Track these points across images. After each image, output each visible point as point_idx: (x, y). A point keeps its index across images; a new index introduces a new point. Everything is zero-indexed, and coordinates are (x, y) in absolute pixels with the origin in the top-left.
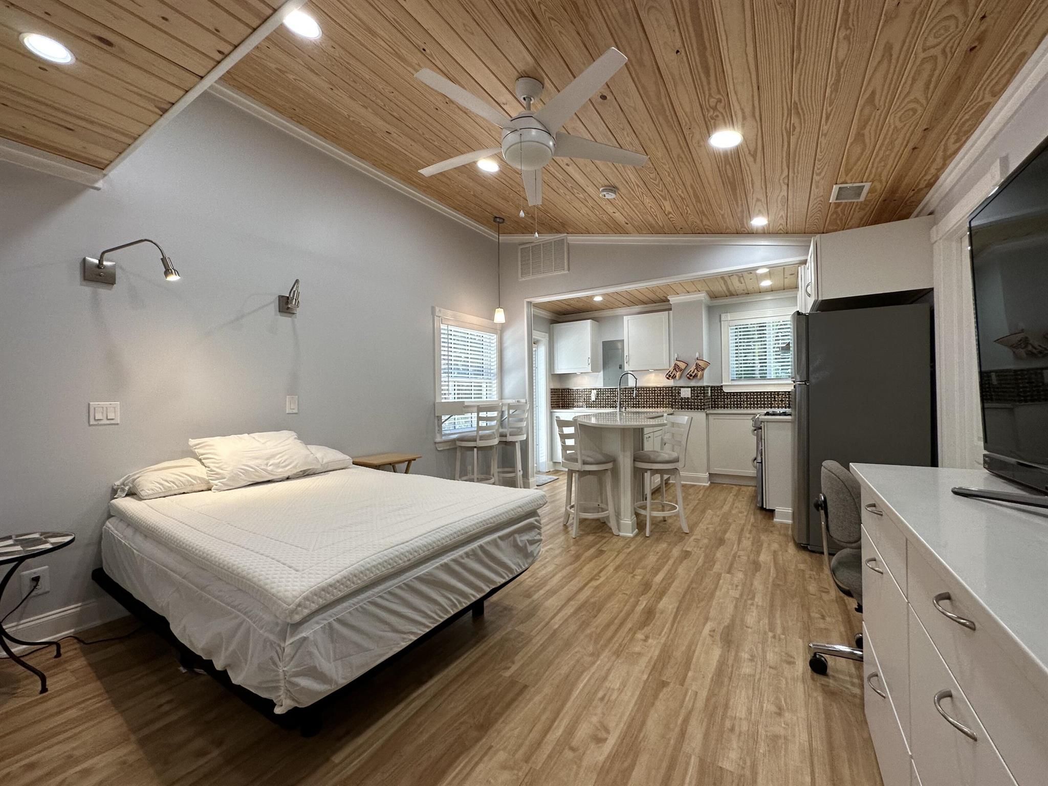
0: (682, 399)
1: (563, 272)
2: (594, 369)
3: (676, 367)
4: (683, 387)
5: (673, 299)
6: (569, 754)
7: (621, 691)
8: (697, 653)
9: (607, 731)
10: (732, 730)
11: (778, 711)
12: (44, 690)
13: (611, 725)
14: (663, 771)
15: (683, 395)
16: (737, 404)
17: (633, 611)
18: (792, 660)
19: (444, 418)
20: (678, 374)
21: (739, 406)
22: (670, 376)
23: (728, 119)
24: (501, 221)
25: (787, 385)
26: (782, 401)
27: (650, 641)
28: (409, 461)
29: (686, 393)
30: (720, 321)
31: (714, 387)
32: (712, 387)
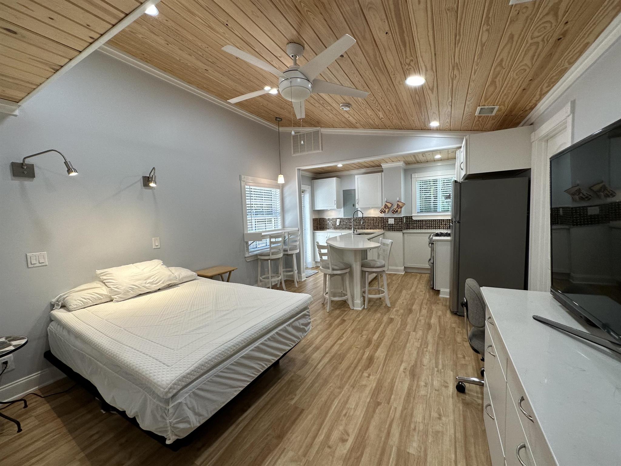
0: (389, 225)
1: (319, 151)
2: (338, 207)
3: (386, 206)
4: (389, 218)
5: (384, 166)
6: (327, 450)
7: (355, 409)
8: (396, 384)
9: (348, 435)
10: (415, 429)
11: (439, 416)
12: (20, 430)
13: (350, 431)
14: (378, 456)
15: (389, 223)
16: (420, 227)
17: (361, 358)
18: (447, 385)
19: (250, 242)
20: (387, 210)
21: (421, 228)
22: (382, 211)
23: (417, 70)
24: (280, 120)
25: (448, 216)
26: (445, 225)
27: (371, 377)
28: (230, 272)
29: (391, 221)
30: (411, 178)
31: (408, 217)
32: (406, 217)
